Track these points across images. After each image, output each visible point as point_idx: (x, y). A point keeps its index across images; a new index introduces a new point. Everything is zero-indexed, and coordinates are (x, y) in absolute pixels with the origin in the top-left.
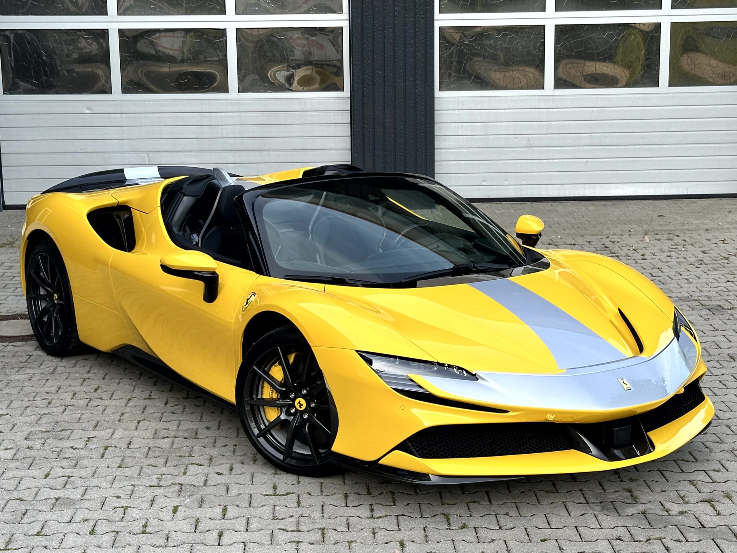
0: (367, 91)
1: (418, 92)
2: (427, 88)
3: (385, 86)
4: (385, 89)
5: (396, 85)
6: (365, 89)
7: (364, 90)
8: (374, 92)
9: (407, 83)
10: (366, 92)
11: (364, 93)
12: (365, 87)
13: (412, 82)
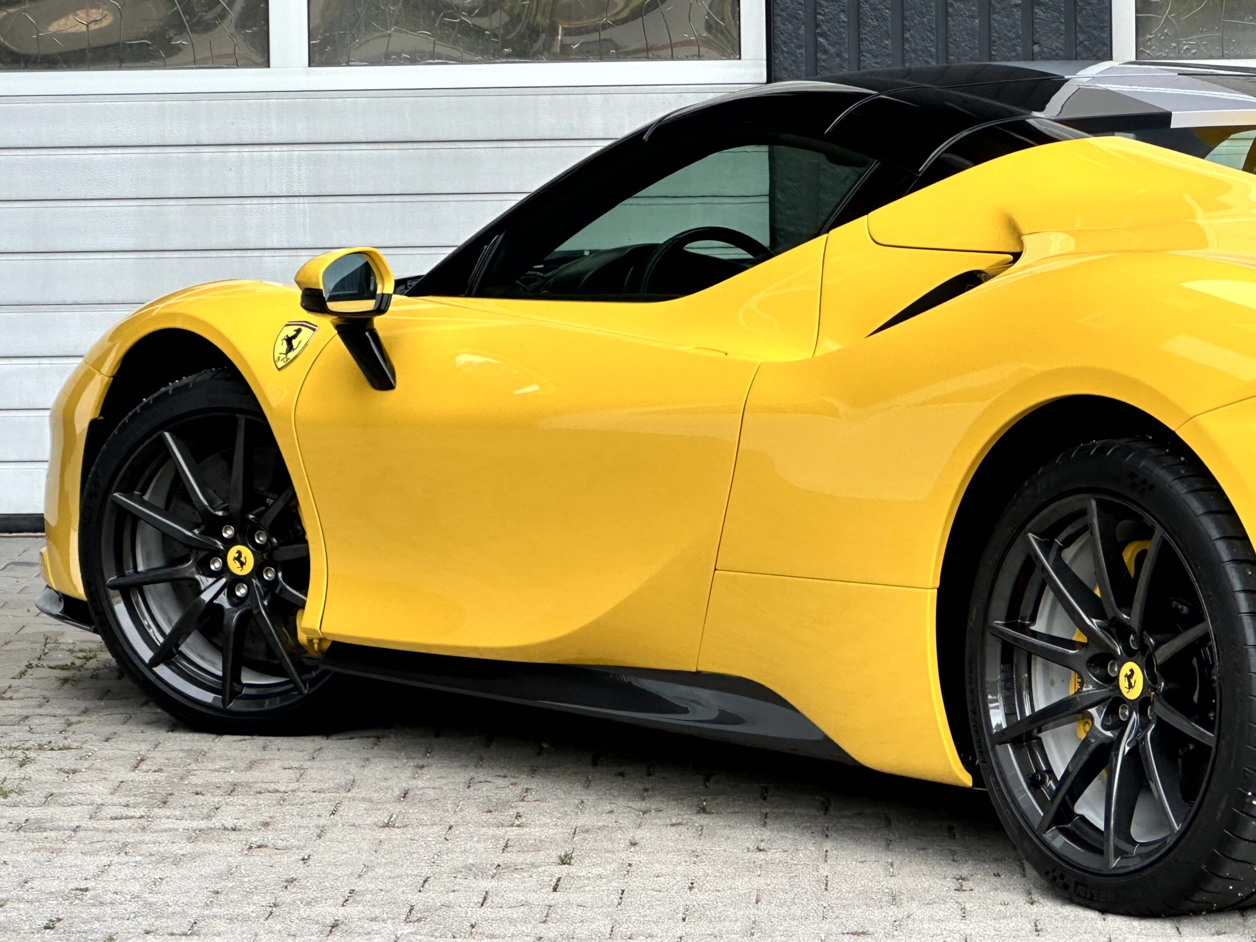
0: (832, 51)
1: (1042, 51)
2: (1081, 37)
3: (904, 29)
4: (904, 40)
5: (951, 23)
6: (821, 40)
7: (817, 44)
8: (860, 52)
9: (996, 17)
10: (826, 52)
11: (817, 60)
12: (823, 35)
13: (1018, 14)
